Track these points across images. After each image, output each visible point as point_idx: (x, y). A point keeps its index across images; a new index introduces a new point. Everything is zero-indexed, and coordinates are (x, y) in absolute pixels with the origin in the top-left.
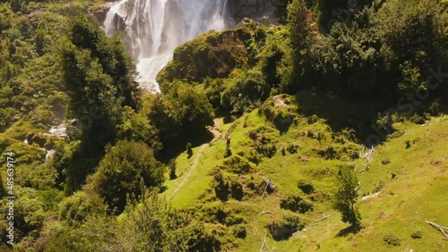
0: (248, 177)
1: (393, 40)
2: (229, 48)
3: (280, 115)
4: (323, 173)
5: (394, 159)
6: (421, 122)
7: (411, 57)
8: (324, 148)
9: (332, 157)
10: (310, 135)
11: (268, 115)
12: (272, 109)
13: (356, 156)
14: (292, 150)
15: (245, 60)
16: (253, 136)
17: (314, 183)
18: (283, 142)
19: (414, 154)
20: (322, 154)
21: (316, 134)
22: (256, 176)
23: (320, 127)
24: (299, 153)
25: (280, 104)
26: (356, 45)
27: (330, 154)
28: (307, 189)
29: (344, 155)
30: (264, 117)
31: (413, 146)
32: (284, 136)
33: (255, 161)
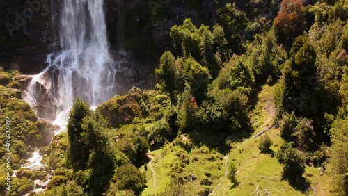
0: (183, 174)
1: (226, 107)
2: (130, 106)
3: (187, 144)
4: (213, 167)
5: (237, 158)
6: (242, 142)
7: (234, 114)
8: (210, 157)
9: (214, 161)
10: (202, 152)
11: (181, 144)
12: (182, 142)
13: (222, 159)
14: (196, 160)
15: (140, 112)
16: (178, 155)
17: (211, 172)
18: (191, 157)
19: (244, 156)
20: (209, 160)
21: (205, 151)
22: (186, 173)
23: (205, 148)
24: (200, 161)
25: (185, 139)
26: (214, 111)
27: (212, 159)
28: (208, 175)
29: (218, 159)
30: (179, 146)
31: (242, 152)
32: (190, 154)
33: (183, 166)
